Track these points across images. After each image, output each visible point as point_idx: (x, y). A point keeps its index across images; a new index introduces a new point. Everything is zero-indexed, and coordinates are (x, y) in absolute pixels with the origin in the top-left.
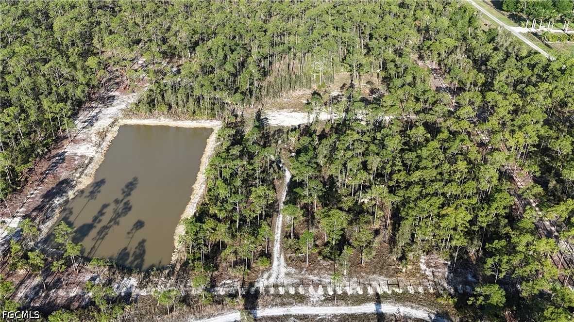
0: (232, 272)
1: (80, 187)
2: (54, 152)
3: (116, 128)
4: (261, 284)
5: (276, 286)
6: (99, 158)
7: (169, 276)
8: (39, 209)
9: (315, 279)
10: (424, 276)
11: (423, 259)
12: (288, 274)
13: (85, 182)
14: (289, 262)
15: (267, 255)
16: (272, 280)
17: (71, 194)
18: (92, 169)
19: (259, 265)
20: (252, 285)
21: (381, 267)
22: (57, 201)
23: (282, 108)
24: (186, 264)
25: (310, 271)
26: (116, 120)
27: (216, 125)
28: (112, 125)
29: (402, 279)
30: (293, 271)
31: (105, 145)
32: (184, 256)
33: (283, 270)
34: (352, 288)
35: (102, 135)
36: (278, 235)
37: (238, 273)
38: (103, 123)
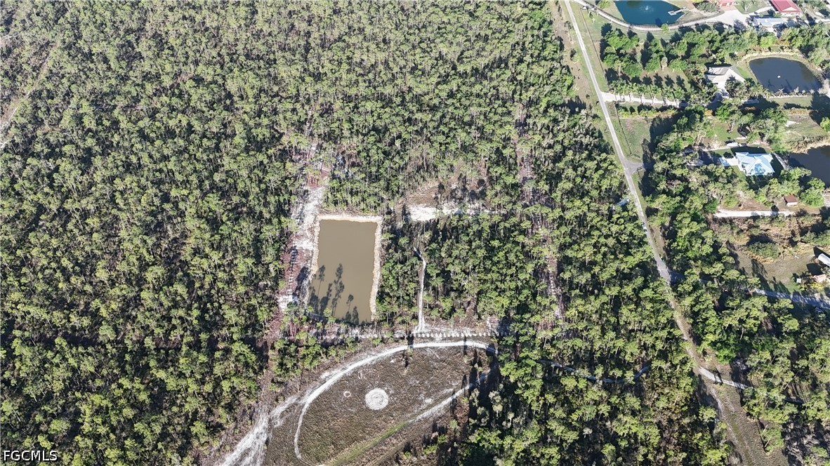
0: (401, 327)
1: (314, 272)
2: (289, 248)
3: (318, 224)
4: (414, 332)
5: (421, 333)
6: (316, 250)
7: (372, 328)
8: (298, 288)
9: (438, 329)
10: (487, 328)
11: (489, 318)
12: (426, 327)
13: (314, 269)
14: (427, 320)
15: (415, 317)
16: (419, 331)
17: (310, 278)
18: (315, 259)
19: (413, 323)
20: (410, 332)
21: (468, 323)
22: (305, 283)
23: (419, 203)
24: (379, 322)
25: (436, 325)
26: (316, 216)
27: (378, 220)
28: (315, 221)
29: (477, 329)
30: (428, 325)
31: (316, 239)
32: (378, 318)
33: (424, 325)
34: (454, 334)
35: (311, 230)
36: (421, 305)
37: (403, 327)
38: (309, 220)
